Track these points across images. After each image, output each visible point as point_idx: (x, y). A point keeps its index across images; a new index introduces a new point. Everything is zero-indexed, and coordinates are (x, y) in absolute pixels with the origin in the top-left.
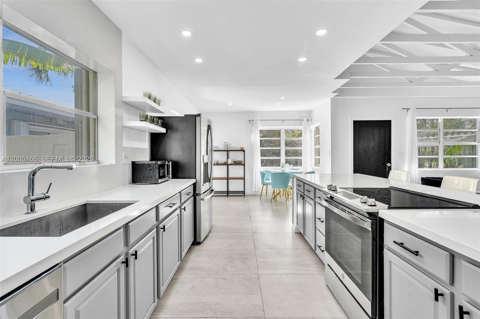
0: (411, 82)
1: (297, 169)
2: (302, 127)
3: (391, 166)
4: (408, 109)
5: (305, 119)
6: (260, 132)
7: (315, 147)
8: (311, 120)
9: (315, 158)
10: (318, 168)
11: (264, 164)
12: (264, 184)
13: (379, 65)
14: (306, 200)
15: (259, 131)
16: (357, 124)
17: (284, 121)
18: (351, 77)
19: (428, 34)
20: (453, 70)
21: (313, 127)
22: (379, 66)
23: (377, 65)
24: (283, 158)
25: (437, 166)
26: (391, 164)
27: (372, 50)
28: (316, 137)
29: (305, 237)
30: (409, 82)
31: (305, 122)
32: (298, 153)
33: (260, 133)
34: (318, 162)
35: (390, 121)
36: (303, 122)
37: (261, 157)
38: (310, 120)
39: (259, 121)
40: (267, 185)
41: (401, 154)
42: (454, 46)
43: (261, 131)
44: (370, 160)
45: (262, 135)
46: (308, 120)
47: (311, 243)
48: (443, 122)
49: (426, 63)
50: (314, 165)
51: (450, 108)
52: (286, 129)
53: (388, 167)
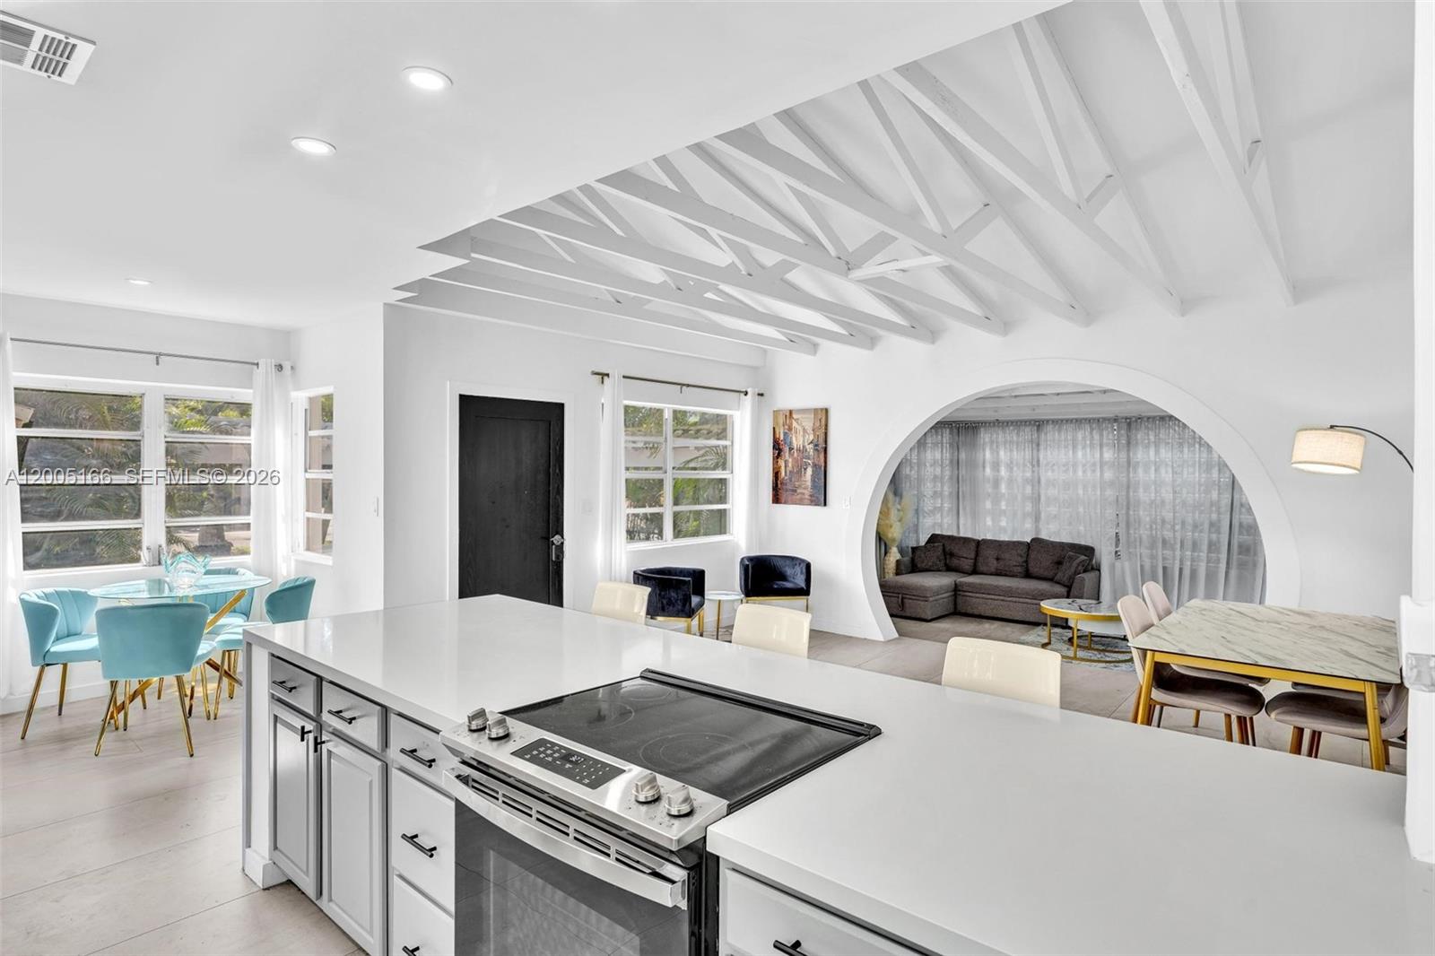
0: (618, 302)
1: (230, 572)
2: (251, 391)
3: (562, 543)
4: (604, 375)
5: (266, 364)
6: (16, 395)
7: (308, 476)
8: (292, 368)
9: (308, 519)
10: (326, 560)
11: (39, 554)
12: (43, 660)
13: (552, 239)
14: (330, 752)
15: (13, 391)
16: (472, 408)
17: (162, 359)
18: (473, 255)
19: (677, 190)
20: (709, 295)
21: (300, 398)
22: (549, 241)
23: (548, 236)
24: (153, 522)
25: (660, 534)
26: (563, 537)
27: (561, 199)
28: (310, 437)
29: (323, 904)
30: (613, 301)
31: (267, 372)
32: (230, 501)
33: (17, 402)
34: (320, 537)
35: (561, 406)
36: (259, 374)
37: (24, 520)
38: (287, 366)
39: (9, 344)
40: (65, 661)
41: (588, 508)
42: (724, 241)
43: (23, 397)
44: (507, 526)
45: (28, 414)
46: (280, 368)
47: (364, 934)
48: (672, 418)
49: (664, 268)
50: (302, 545)
51: (688, 386)
52: (171, 394)
53: (557, 546)
